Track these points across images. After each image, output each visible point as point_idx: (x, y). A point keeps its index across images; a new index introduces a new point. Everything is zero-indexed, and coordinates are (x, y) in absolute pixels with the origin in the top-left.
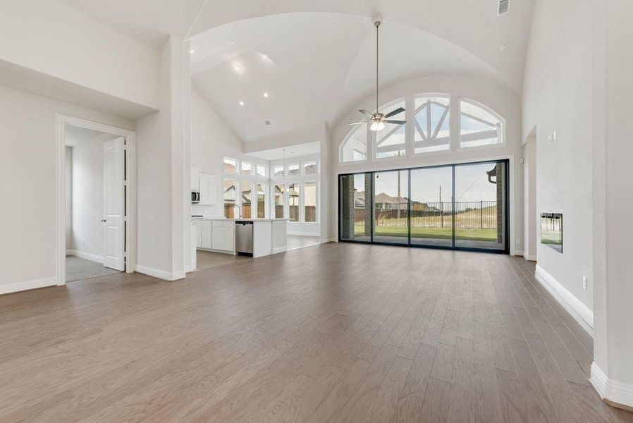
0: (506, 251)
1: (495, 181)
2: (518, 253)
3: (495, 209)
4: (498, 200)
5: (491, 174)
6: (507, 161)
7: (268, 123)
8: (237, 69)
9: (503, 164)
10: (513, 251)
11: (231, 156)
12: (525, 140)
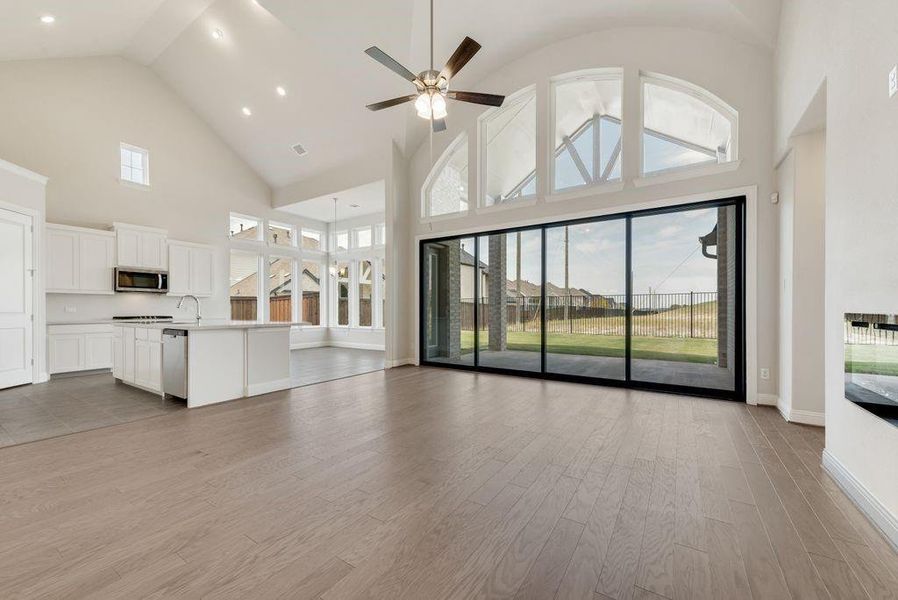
0: (738, 395)
1: (715, 254)
2: (766, 399)
3: (715, 307)
4: (719, 289)
5: (706, 241)
6: (740, 202)
7: (300, 150)
8: (215, 35)
9: (731, 210)
10: (753, 395)
11: (248, 212)
12: (783, 144)
